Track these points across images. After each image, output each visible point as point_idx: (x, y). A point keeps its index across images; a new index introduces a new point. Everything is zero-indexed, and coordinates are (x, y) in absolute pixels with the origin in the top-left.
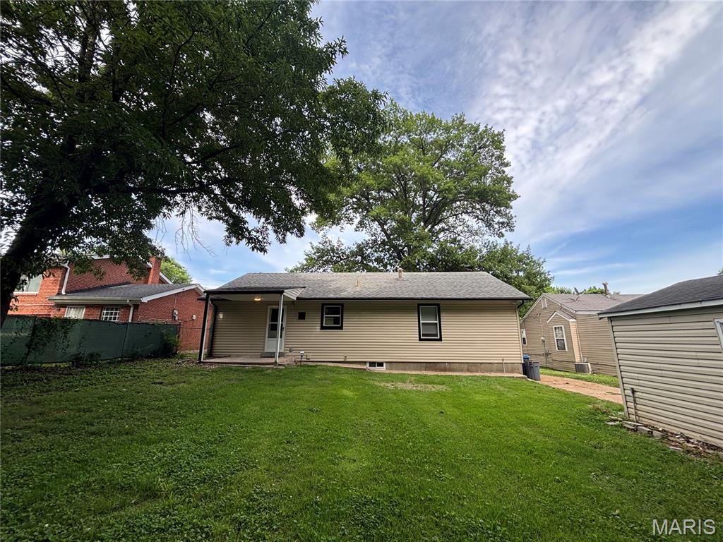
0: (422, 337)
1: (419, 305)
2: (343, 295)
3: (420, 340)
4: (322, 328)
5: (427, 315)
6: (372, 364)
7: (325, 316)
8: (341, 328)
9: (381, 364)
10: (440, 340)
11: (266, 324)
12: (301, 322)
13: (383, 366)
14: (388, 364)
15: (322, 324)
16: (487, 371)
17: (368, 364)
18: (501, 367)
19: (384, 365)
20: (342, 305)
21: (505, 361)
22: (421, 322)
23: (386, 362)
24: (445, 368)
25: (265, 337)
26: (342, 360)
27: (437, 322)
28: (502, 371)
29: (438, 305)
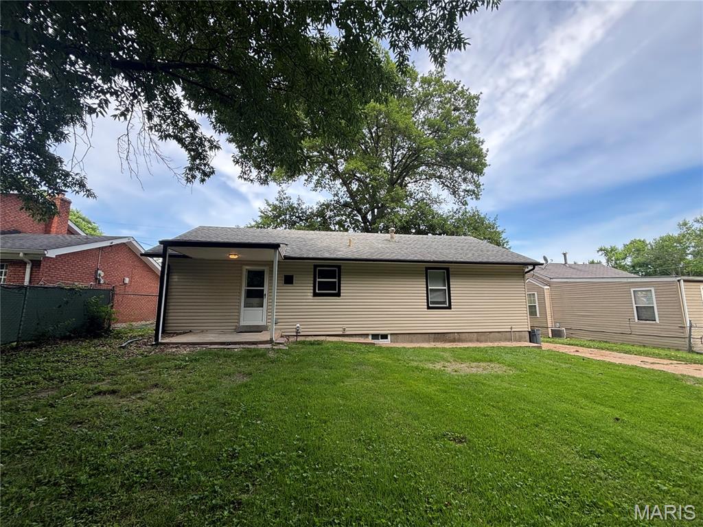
0: (430, 305)
1: (427, 269)
2: (340, 255)
3: (429, 308)
4: (315, 295)
5: (435, 279)
6: (375, 336)
7: (318, 280)
8: (338, 295)
9: (384, 337)
10: (449, 308)
11: (241, 289)
12: (289, 287)
13: (387, 338)
14: (394, 337)
15: (314, 290)
16: (496, 341)
17: (370, 337)
18: (508, 335)
19: (389, 337)
20: (339, 267)
21: (513, 330)
22: (429, 288)
23: (391, 334)
24: (454, 338)
25: (240, 306)
26: (341, 333)
27: (446, 288)
28: (510, 340)
29: (447, 269)
